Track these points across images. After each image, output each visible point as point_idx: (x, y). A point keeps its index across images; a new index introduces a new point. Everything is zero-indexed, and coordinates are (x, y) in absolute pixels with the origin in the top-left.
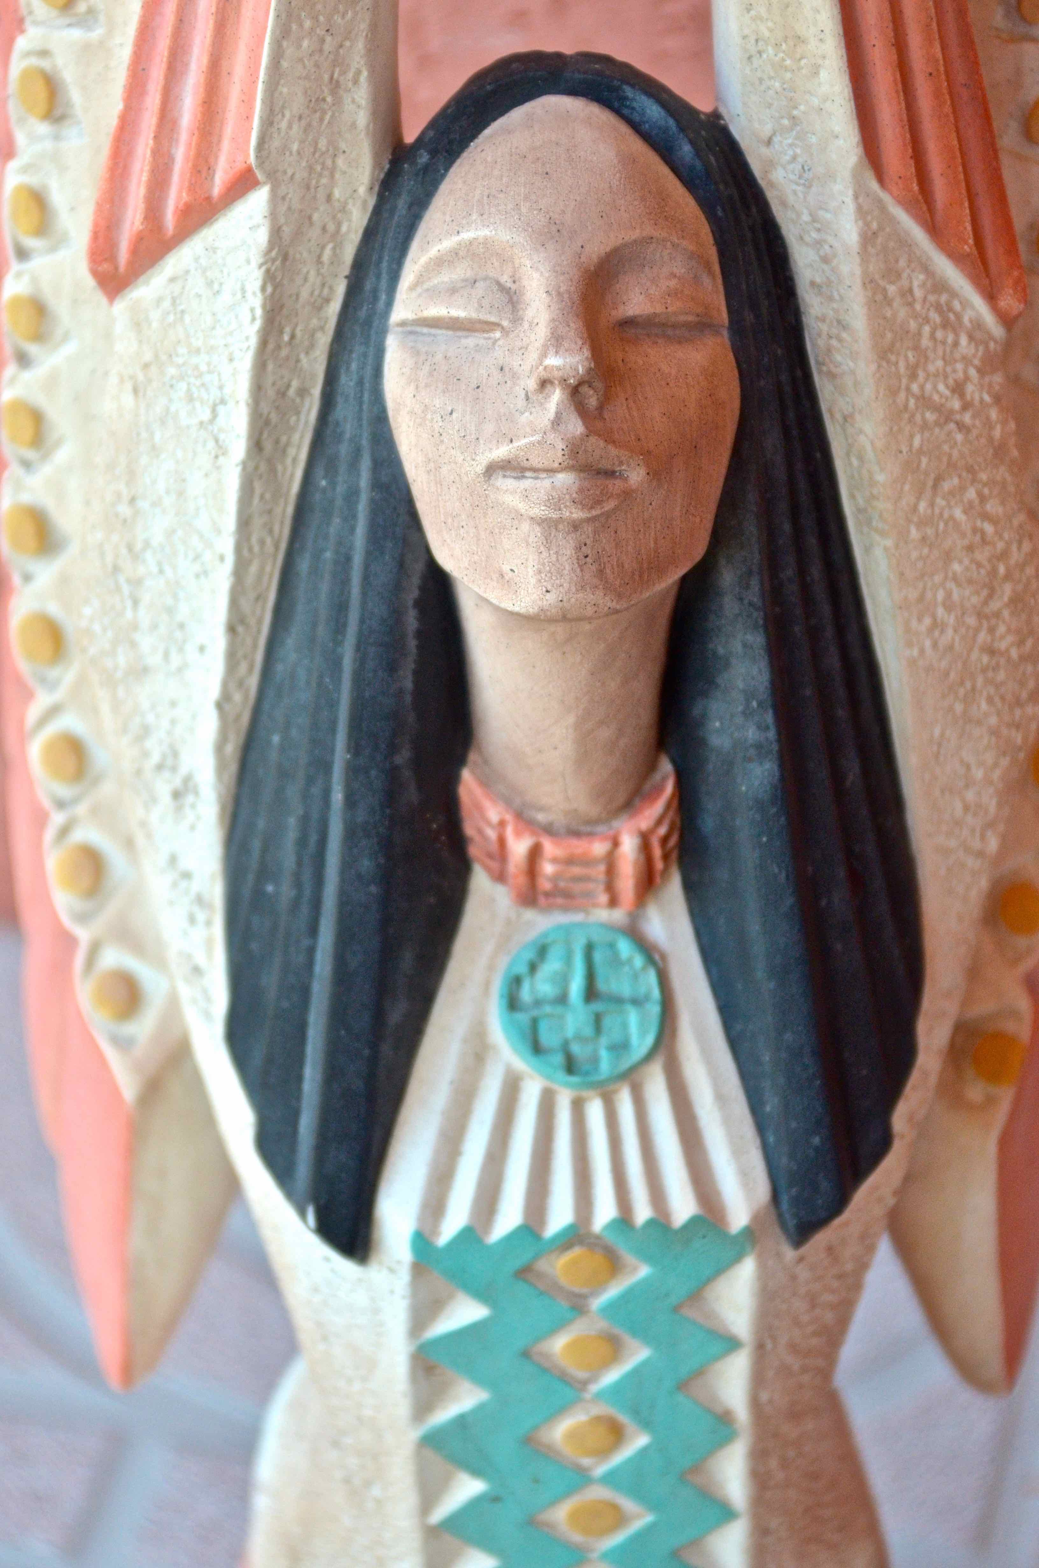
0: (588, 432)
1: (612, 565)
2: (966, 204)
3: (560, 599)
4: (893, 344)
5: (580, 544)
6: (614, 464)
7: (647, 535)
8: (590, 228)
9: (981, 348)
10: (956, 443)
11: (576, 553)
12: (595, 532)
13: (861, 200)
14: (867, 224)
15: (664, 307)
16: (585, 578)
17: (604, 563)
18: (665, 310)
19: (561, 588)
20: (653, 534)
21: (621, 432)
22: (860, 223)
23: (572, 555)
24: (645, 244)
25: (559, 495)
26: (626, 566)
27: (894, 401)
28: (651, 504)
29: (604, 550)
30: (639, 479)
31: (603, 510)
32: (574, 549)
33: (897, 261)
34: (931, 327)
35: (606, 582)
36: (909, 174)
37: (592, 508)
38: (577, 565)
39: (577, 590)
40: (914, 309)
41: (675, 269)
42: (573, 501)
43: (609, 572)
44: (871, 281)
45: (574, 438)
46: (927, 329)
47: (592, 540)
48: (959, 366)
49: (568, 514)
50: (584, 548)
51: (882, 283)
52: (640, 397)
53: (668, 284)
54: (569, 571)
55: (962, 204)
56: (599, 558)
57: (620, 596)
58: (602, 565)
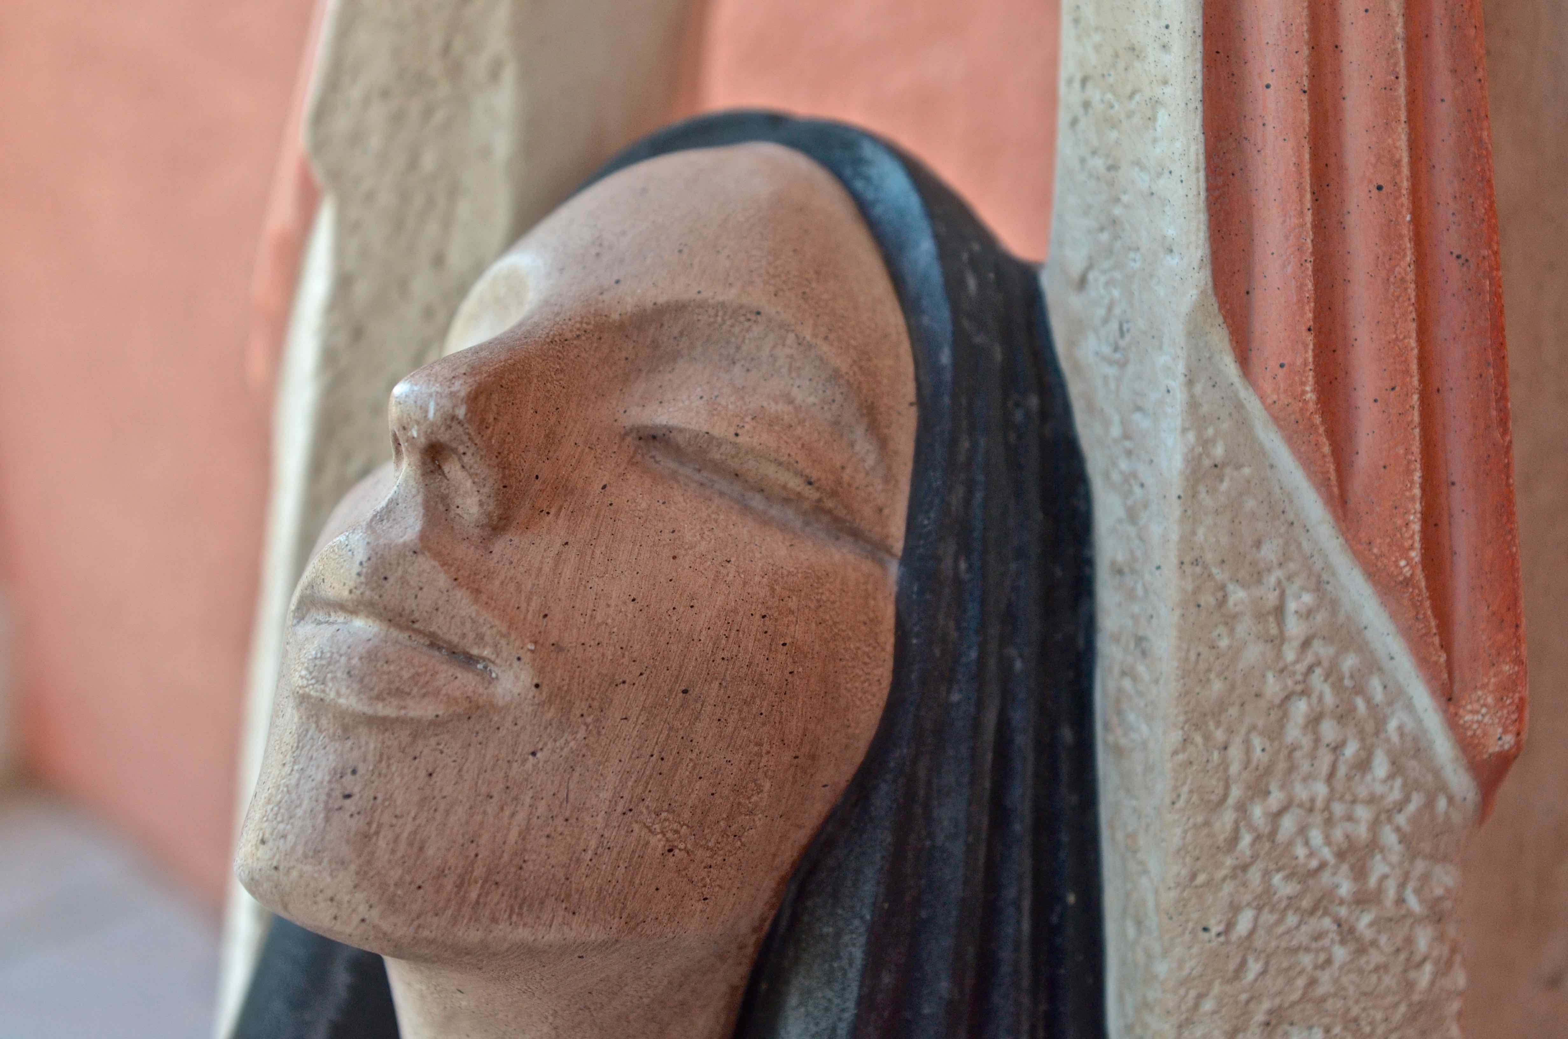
0: (420, 546)
1: (396, 839)
2: (1417, 476)
3: (275, 864)
4: (1222, 706)
5: (343, 768)
6: (464, 636)
7: (507, 812)
8: (649, 261)
9: (1417, 801)
10: (1328, 962)
11: (330, 782)
12: (381, 755)
13: (1198, 389)
14: (1206, 443)
15: (732, 430)
16: (328, 838)
17: (380, 826)
18: (732, 438)
19: (282, 841)
20: (521, 817)
21: (512, 587)
22: (1191, 436)
23: (322, 782)
24: (742, 319)
25: (332, 653)
26: (430, 852)
27: (1207, 823)
28: (534, 754)
29: (390, 798)
30: (516, 691)
31: (403, 712)
32: (330, 773)
33: (1258, 544)
34: (1309, 705)
35: (369, 862)
36: (1299, 362)
37: (379, 697)
38: (322, 805)
39: (306, 856)
40: (1279, 655)
41: (795, 391)
42: (349, 673)
43: (384, 846)
44: (1195, 562)
45: (388, 546)
46: (1301, 708)
47: (371, 768)
48: (1363, 813)
49: (332, 695)
50: (349, 777)
51: (1220, 574)
52: (598, 552)
53: (765, 404)
54: (305, 812)
55: (1409, 472)
56: (373, 810)
57: (392, 904)
58: (374, 826)
